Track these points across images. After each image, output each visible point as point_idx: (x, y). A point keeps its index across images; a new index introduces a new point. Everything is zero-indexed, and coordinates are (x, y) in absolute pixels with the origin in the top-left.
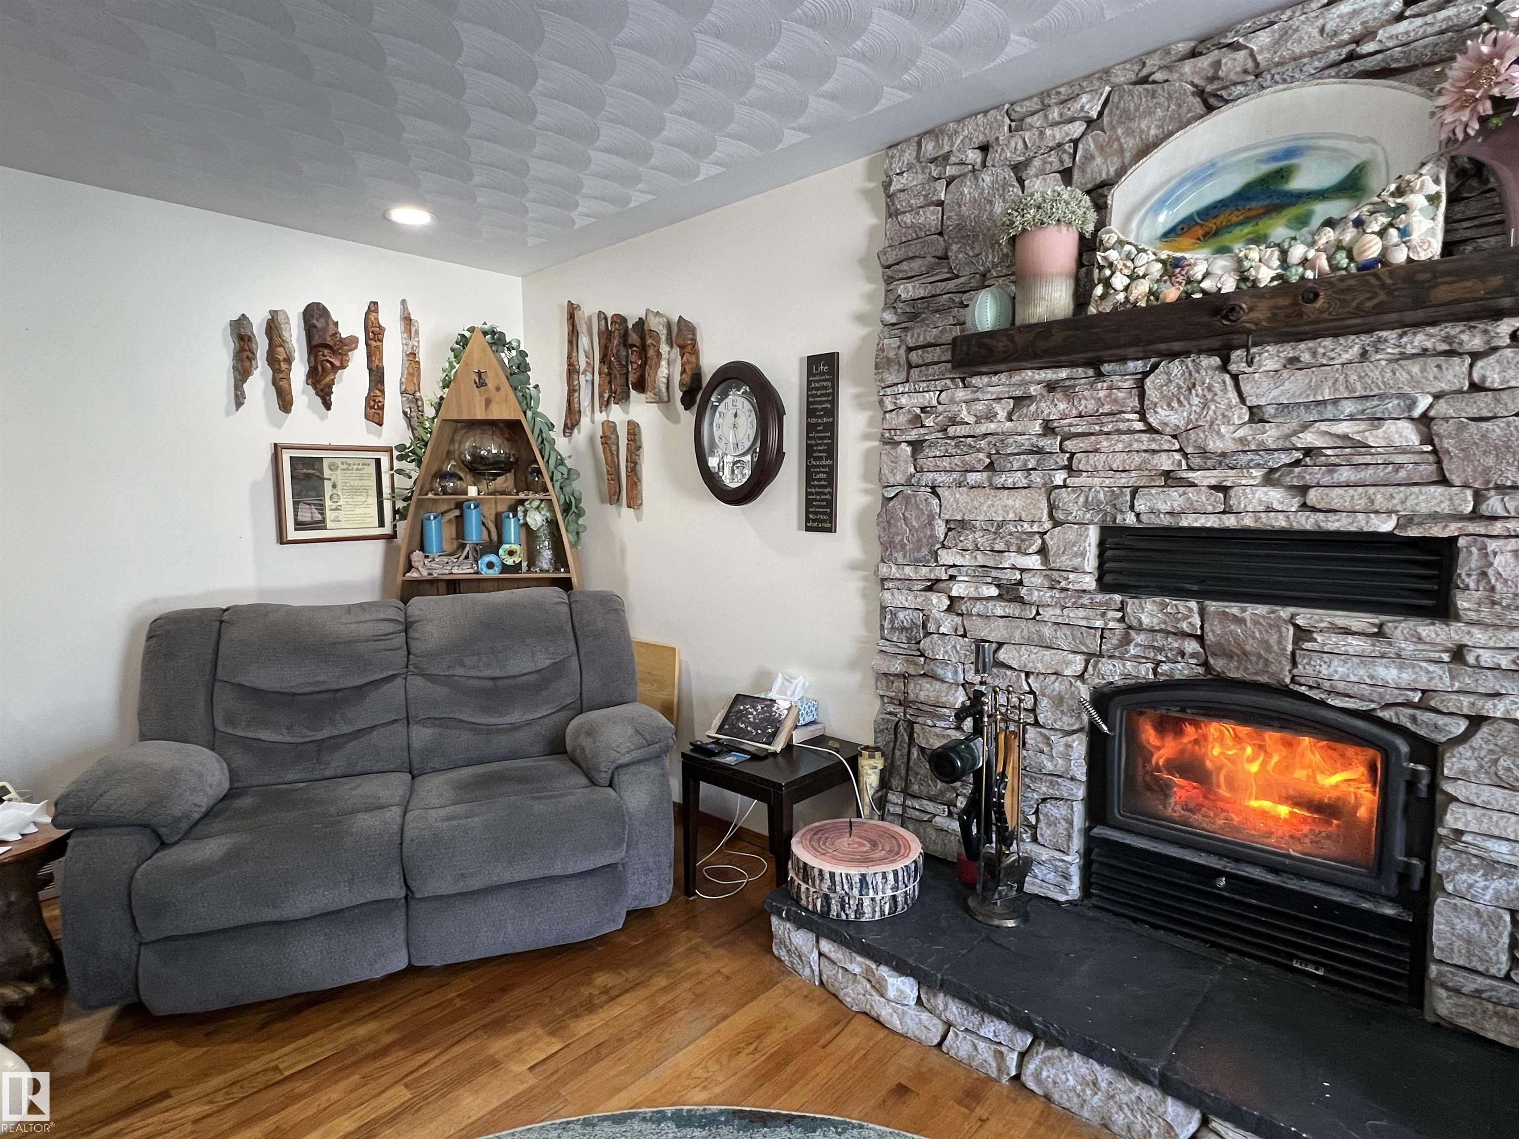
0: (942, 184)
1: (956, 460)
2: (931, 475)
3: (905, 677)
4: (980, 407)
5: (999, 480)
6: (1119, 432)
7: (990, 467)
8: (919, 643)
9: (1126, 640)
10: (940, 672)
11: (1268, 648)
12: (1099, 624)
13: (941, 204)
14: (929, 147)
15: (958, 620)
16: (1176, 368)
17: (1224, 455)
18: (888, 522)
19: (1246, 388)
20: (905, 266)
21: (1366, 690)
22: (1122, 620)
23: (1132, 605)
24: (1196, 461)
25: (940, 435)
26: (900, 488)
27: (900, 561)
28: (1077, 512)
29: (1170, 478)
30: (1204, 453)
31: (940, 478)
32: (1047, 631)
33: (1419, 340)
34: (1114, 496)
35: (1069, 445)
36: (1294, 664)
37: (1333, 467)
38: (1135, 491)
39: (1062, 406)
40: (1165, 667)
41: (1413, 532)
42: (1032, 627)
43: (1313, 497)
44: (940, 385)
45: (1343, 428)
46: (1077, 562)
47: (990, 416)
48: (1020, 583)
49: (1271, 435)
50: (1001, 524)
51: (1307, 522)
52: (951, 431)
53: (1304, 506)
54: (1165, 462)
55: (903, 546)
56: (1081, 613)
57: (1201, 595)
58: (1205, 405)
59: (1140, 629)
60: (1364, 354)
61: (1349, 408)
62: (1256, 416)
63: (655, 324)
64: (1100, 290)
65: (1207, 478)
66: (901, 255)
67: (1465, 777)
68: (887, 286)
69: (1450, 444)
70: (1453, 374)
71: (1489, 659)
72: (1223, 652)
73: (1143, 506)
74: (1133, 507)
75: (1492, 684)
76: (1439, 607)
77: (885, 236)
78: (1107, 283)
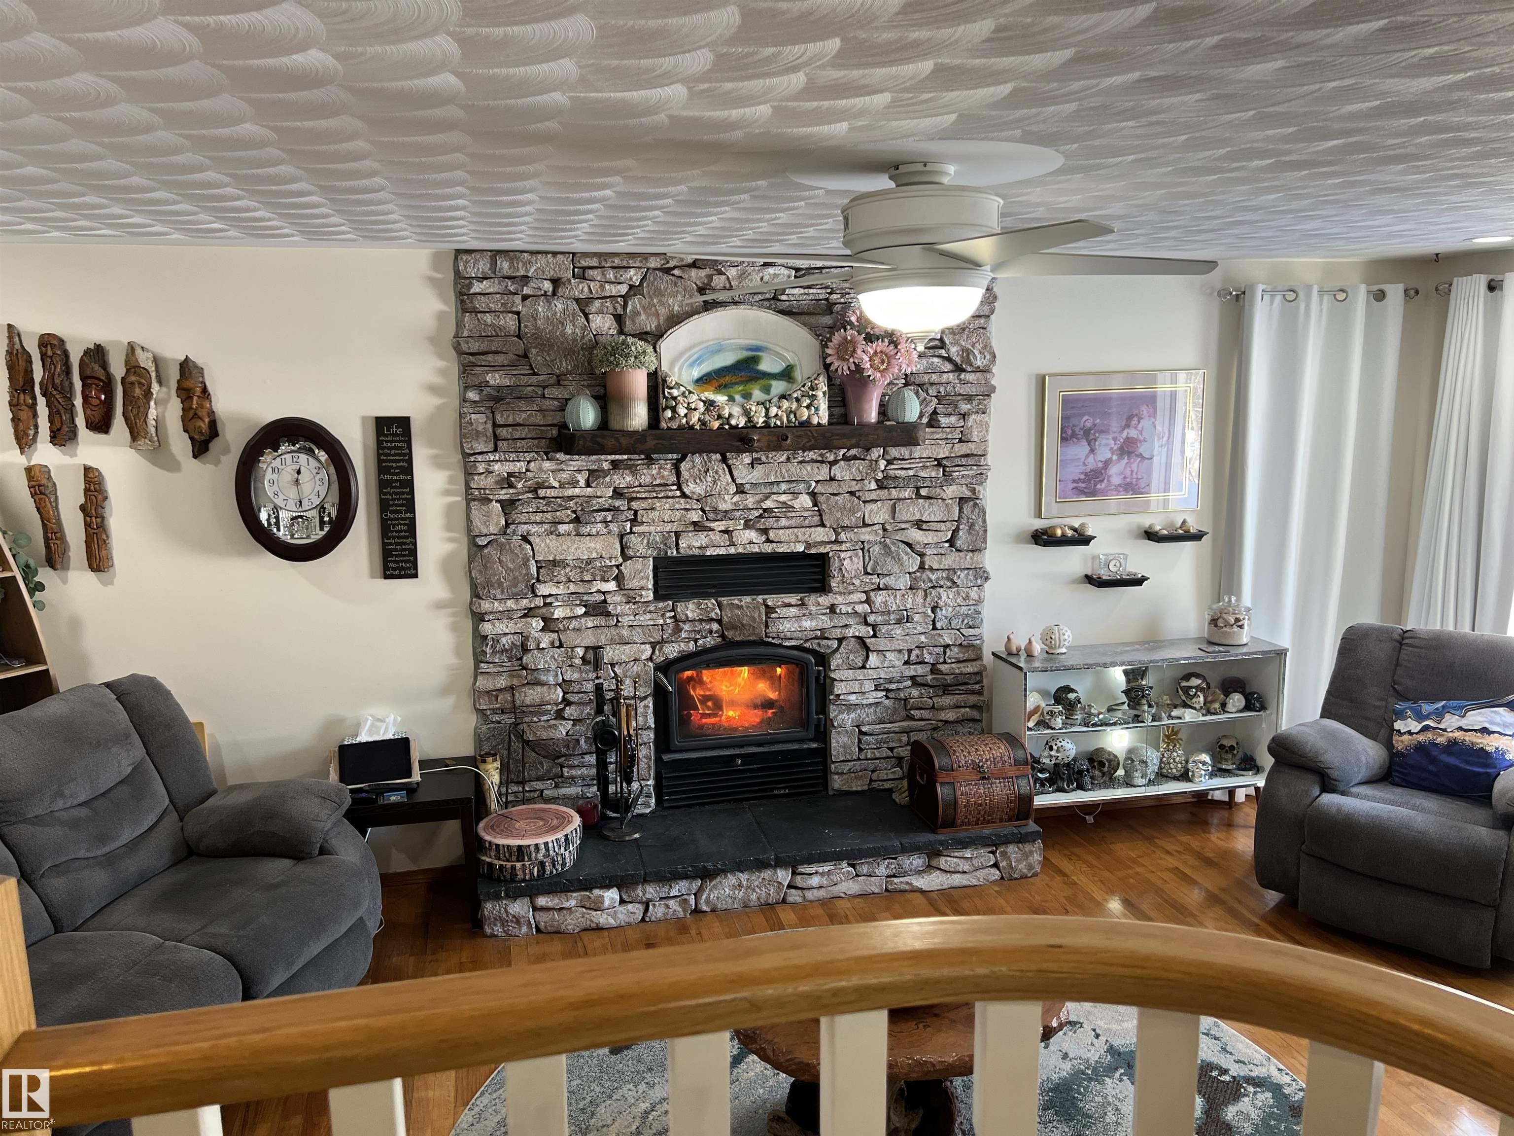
0: (518, 299)
1: (549, 515)
2: (525, 527)
3: (512, 688)
4: (564, 476)
5: (586, 530)
6: (668, 497)
7: (577, 520)
8: (521, 659)
9: (678, 630)
10: (543, 678)
11: (754, 620)
12: (661, 622)
13: (518, 313)
14: (504, 266)
15: (555, 636)
16: (697, 459)
17: (726, 512)
18: (485, 566)
19: (735, 474)
20: (490, 357)
21: (800, 635)
22: (674, 617)
23: (680, 607)
24: (711, 516)
25: (530, 495)
26: (493, 537)
27: (499, 596)
28: (642, 549)
29: (697, 526)
30: (715, 510)
31: (534, 529)
32: (625, 632)
33: (811, 455)
34: (665, 536)
35: (635, 505)
36: (767, 626)
37: (778, 518)
38: (677, 535)
39: (628, 479)
40: (700, 642)
41: (813, 551)
42: (614, 631)
43: (772, 534)
44: (528, 456)
45: (783, 498)
46: (643, 583)
47: (574, 484)
48: (605, 601)
49: (750, 501)
50: (589, 561)
51: (768, 548)
52: (542, 493)
53: (768, 541)
54: (695, 516)
55: (500, 585)
56: (648, 616)
57: (715, 595)
58: (715, 483)
59: (687, 620)
60: (788, 459)
61: (784, 487)
62: (741, 490)
63: (144, 360)
64: (669, 414)
65: (719, 526)
66: (484, 347)
67: (838, 668)
68: (466, 369)
69: (824, 507)
70: (823, 472)
71: (844, 609)
72: (734, 627)
73: (683, 544)
74: (677, 544)
75: (844, 621)
76: (823, 588)
77: (459, 325)
78: (674, 410)
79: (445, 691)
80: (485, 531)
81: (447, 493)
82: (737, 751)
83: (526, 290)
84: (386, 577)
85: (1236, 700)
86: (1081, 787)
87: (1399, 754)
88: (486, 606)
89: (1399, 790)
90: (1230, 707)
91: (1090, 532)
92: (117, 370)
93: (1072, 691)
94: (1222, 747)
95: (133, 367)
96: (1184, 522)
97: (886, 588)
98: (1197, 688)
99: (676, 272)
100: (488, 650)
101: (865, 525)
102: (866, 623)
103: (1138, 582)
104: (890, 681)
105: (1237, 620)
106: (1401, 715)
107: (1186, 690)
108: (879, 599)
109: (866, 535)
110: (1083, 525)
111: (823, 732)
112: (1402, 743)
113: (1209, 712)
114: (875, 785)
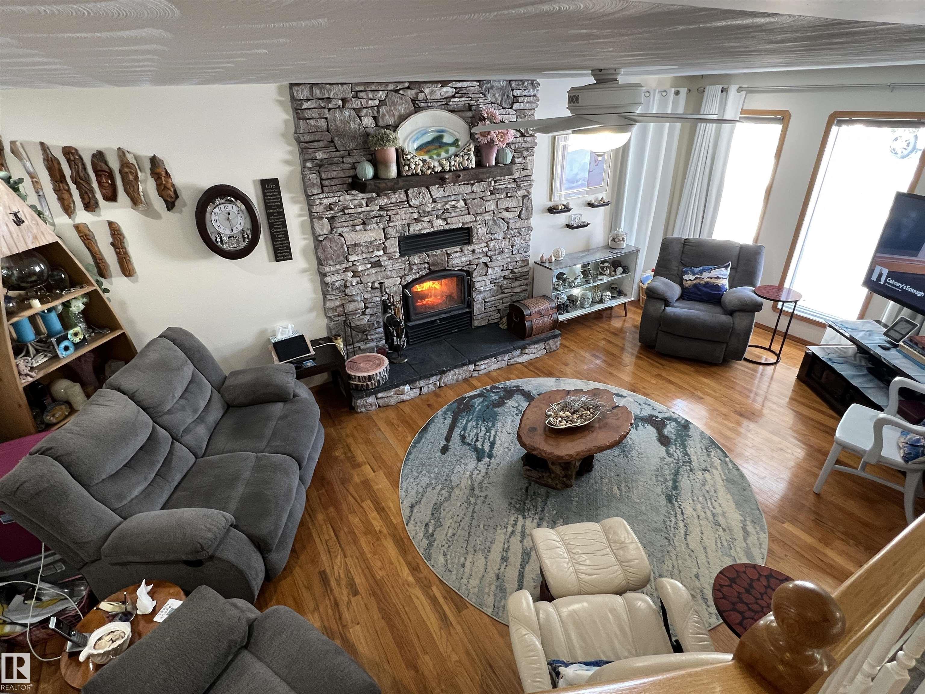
0: (326, 110)
1: (351, 222)
2: (341, 229)
3: (343, 305)
4: (356, 202)
5: (369, 227)
6: (403, 208)
7: (364, 223)
8: (344, 291)
9: (411, 269)
10: (355, 298)
11: (442, 260)
12: (404, 266)
13: (326, 118)
14: (317, 92)
15: (358, 279)
16: (415, 189)
17: (429, 212)
18: (324, 251)
19: (432, 194)
20: (315, 144)
21: (461, 265)
22: (409, 263)
23: (411, 258)
24: (422, 215)
25: (341, 213)
26: (326, 236)
27: (332, 264)
28: (394, 234)
29: (417, 220)
30: (424, 212)
31: (345, 230)
32: (389, 273)
33: (465, 181)
34: (403, 226)
35: (389, 213)
36: (448, 262)
37: (451, 213)
38: (409, 225)
39: (386, 200)
40: (420, 273)
41: (466, 226)
42: (384, 273)
43: (449, 221)
44: (339, 194)
45: (453, 203)
46: (395, 250)
47: (361, 206)
48: (379, 260)
49: (439, 206)
50: (371, 242)
51: (447, 227)
52: (347, 211)
53: (447, 223)
54: (416, 216)
55: (332, 258)
56: (398, 265)
57: (425, 251)
58: (423, 198)
59: (415, 264)
60: (454, 185)
61: (453, 197)
62: (434, 201)
64: (407, 168)
65: (426, 219)
66: (312, 138)
67: (476, 276)
68: (303, 151)
69: (470, 205)
70: (469, 189)
71: (479, 251)
72: (434, 265)
73: (411, 229)
74: (409, 230)
75: (478, 256)
76: (469, 242)
77: (297, 126)
78: (409, 166)
79: (311, 310)
80: (322, 233)
81: (300, 216)
82: (438, 317)
83: (330, 106)
84: (277, 261)
85: (620, 270)
86: (567, 312)
87: (686, 288)
88: (327, 269)
89: (688, 302)
90: (618, 273)
91: (570, 207)
93: (564, 274)
94: (612, 288)
96: (602, 198)
97: (495, 239)
98: (607, 267)
99: (401, 92)
100: (330, 289)
101: (486, 212)
102: (487, 256)
103: (585, 226)
104: (496, 279)
105: (623, 238)
106: (686, 273)
107: (602, 268)
108: (492, 244)
109: (487, 217)
110: (568, 203)
111: (470, 305)
112: (687, 284)
113: (611, 276)
114: (490, 322)
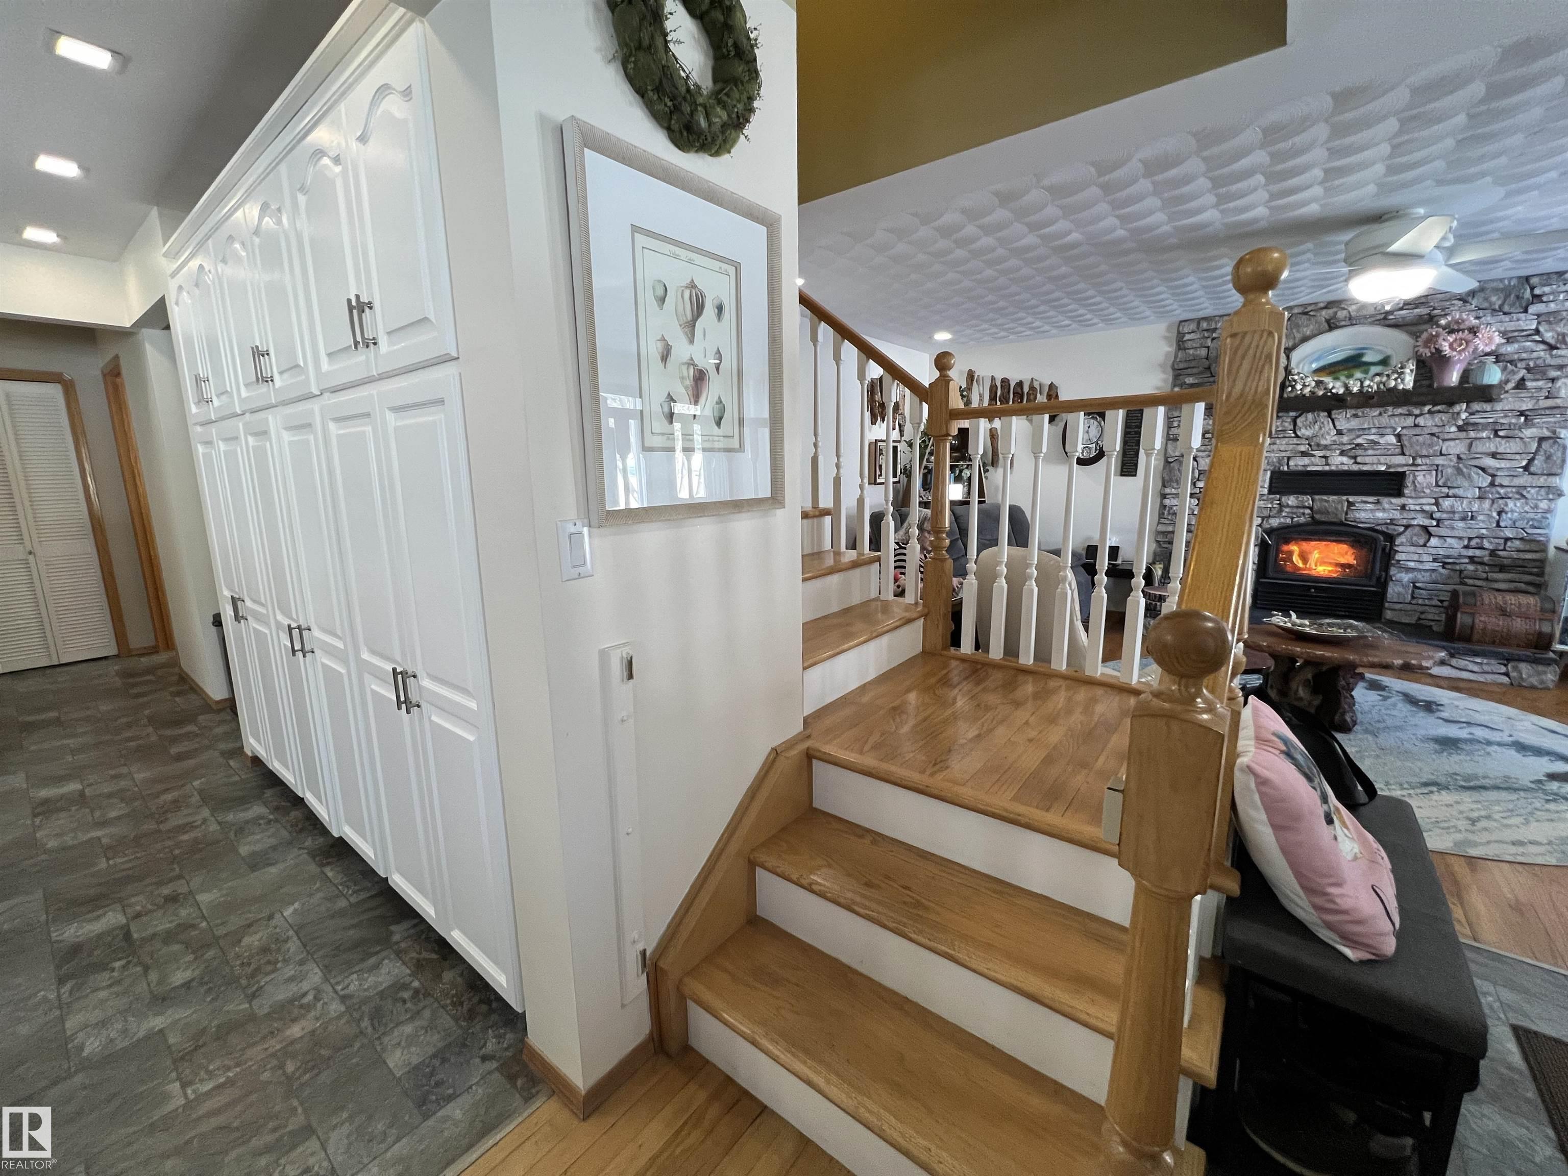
0: (1209, 341)
6: (1285, 437)
9: (1281, 511)
11: (1337, 510)
12: (1270, 506)
13: (1208, 347)
14: (1204, 325)
16: (1310, 416)
17: (1326, 446)
19: (1337, 423)
20: (1190, 370)
21: (1373, 521)
22: (1279, 504)
23: (1284, 499)
24: (1314, 448)
27: (1175, 486)
29: (1304, 454)
30: (1318, 445)
33: (1400, 411)
34: (1280, 460)
36: (1346, 514)
37: (1366, 449)
38: (1289, 458)
40: (1296, 519)
41: (1392, 470)
43: (1359, 459)
45: (1372, 437)
46: (1260, 484)
49: (1345, 439)
51: (1355, 468)
53: (1356, 463)
54: (1303, 448)
55: (1177, 481)
56: (1261, 502)
57: (1311, 494)
58: (1321, 428)
59: (1288, 506)
60: (1380, 414)
61: (1373, 431)
62: (1340, 433)
63: (1036, 385)
64: (1290, 389)
65: (1318, 453)
66: (1186, 365)
67: (1402, 544)
68: (1176, 377)
69: (1406, 443)
70: (1410, 421)
71: (1412, 507)
72: (1320, 512)
73: (1291, 463)
74: (1288, 464)
75: (1412, 515)
76: (1399, 494)
77: (1176, 357)
80: (1173, 455)
82: (1313, 584)
83: (1214, 335)
84: (1122, 475)
88: (1168, 491)
92: (1026, 389)
95: (1032, 388)
97: (1455, 496)
99: (1311, 313)
101: (1441, 454)
102: (1432, 518)
104: (1448, 557)
108: (1446, 503)
109: (1440, 461)
111: (1383, 583)
114: (1421, 622)
